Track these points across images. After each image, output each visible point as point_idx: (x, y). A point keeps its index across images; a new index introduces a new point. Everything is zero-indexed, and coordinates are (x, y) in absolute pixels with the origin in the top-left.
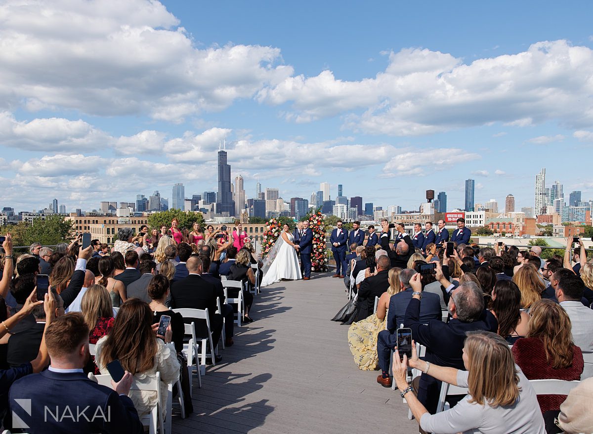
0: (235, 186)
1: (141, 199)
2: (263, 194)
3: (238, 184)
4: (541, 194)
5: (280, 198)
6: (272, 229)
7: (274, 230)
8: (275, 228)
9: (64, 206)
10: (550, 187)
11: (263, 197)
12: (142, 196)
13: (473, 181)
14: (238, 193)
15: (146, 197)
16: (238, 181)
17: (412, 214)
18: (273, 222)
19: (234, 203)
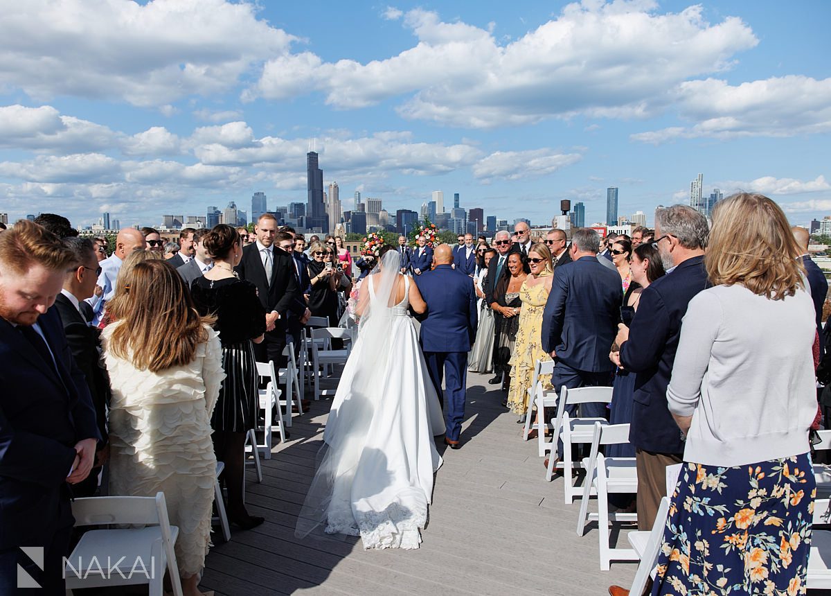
0: (328, 196)
1: (212, 212)
2: (363, 205)
3: (332, 193)
4: (697, 205)
5: (384, 210)
6: (371, 246)
7: (374, 248)
8: (375, 245)
9: (118, 221)
10: (709, 197)
11: (363, 209)
12: (215, 208)
13: (617, 189)
14: (332, 204)
15: (219, 209)
16: (332, 189)
17: (543, 229)
18: (373, 237)
19: (327, 217)
